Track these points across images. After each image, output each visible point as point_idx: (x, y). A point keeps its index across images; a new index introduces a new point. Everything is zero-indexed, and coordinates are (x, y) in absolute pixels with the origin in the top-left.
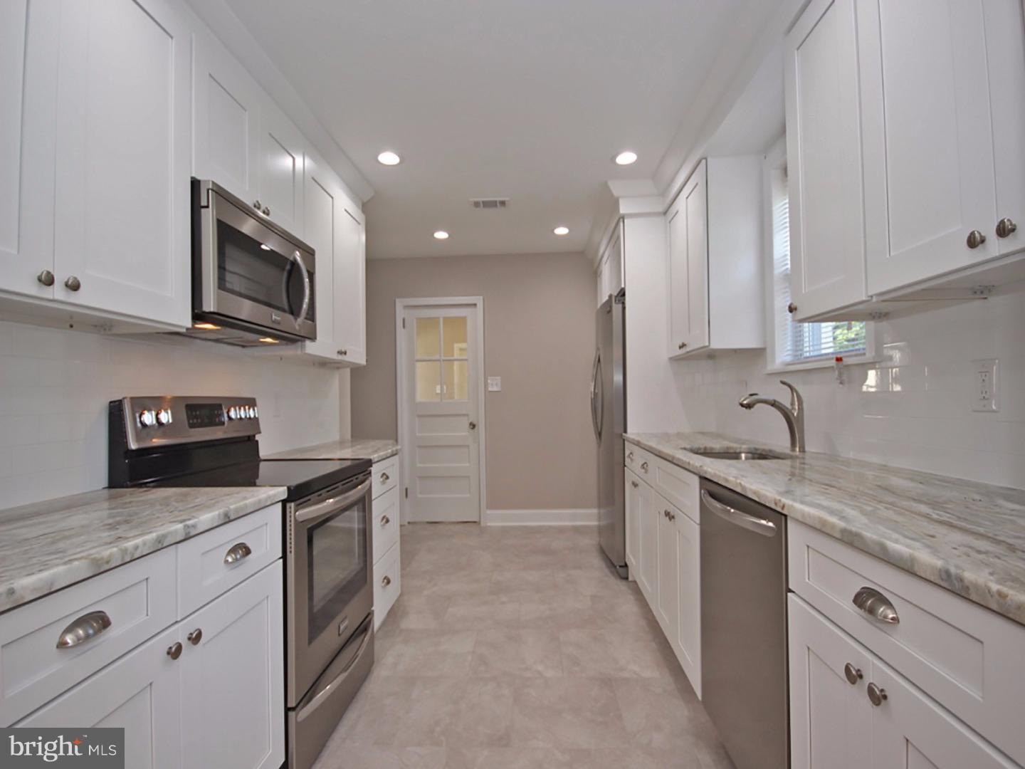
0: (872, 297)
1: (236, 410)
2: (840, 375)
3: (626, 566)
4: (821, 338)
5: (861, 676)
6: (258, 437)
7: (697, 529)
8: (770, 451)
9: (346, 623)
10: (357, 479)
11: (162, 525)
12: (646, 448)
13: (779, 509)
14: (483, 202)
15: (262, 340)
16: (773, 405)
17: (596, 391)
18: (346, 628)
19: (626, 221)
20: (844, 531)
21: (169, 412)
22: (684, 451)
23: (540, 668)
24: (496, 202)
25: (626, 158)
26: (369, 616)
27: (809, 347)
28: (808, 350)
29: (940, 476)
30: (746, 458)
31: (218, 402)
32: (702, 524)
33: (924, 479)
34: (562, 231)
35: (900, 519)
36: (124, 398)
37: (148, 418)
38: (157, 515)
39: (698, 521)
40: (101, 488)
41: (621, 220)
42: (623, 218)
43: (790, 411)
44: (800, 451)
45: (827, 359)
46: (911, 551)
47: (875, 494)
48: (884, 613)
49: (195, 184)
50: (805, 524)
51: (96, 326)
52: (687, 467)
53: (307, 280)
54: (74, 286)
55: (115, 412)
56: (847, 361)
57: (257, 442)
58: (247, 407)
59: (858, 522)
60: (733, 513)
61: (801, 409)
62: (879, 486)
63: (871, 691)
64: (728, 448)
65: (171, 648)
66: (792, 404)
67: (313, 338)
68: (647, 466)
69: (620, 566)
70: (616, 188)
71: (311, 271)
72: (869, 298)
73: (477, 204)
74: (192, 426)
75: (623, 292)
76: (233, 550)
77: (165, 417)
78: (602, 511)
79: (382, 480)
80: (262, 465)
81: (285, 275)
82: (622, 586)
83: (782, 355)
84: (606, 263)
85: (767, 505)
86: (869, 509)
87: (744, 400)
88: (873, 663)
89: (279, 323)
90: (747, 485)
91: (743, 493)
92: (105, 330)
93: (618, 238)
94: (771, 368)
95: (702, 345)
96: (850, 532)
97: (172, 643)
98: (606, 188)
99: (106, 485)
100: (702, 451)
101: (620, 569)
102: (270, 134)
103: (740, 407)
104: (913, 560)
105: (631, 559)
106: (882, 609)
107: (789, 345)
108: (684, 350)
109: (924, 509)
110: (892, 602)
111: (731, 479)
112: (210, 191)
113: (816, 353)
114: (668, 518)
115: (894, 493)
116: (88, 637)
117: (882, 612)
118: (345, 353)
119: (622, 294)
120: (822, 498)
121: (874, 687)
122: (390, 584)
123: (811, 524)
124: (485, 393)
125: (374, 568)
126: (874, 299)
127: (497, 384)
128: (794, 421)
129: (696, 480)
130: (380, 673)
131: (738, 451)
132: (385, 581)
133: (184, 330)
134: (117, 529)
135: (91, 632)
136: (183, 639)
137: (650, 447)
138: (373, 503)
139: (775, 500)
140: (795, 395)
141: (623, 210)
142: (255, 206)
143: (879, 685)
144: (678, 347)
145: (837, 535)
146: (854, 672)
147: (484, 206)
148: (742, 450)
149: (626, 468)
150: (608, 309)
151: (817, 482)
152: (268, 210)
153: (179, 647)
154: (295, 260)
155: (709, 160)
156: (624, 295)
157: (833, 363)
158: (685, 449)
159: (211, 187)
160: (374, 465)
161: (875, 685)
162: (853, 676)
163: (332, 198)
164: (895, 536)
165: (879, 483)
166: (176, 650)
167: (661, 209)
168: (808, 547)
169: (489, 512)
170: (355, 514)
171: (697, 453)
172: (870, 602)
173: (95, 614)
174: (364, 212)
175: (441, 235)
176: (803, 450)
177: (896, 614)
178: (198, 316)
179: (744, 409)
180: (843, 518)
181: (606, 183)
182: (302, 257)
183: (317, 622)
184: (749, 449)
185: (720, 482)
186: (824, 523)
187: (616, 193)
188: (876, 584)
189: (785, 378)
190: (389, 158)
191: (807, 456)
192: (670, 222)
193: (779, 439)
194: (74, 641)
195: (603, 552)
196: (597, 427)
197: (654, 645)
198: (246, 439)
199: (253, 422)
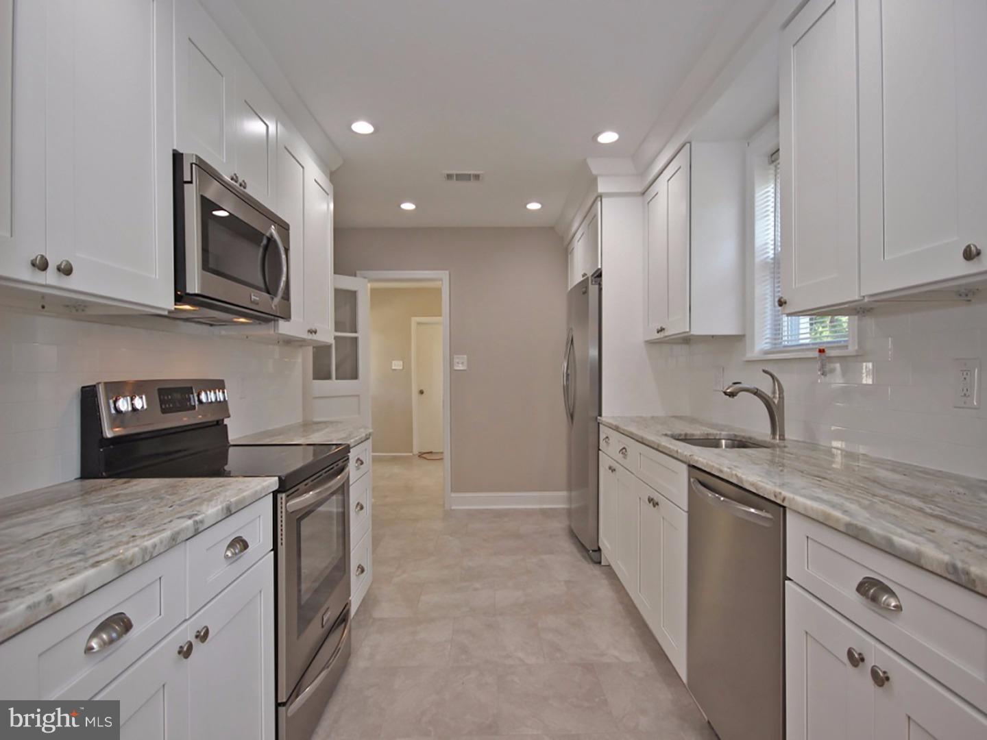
0: (864, 297)
1: (206, 394)
2: (823, 366)
3: (599, 550)
4: (799, 329)
5: (862, 660)
6: (226, 421)
7: (685, 515)
8: (750, 438)
9: (329, 613)
10: (337, 465)
11: (171, 521)
12: (626, 433)
13: (779, 501)
14: (457, 175)
15: (235, 320)
16: (755, 394)
17: (569, 371)
18: (328, 620)
19: (603, 200)
20: (848, 525)
21: (144, 397)
22: (667, 438)
23: (521, 654)
24: (470, 175)
25: (608, 137)
26: (347, 607)
27: (788, 336)
28: (786, 339)
29: (922, 468)
30: (726, 447)
31: (189, 385)
32: (688, 512)
33: (906, 470)
34: (534, 206)
35: (898, 513)
36: (98, 383)
37: (123, 405)
38: (157, 510)
39: (686, 509)
40: (73, 479)
41: (599, 199)
42: (600, 196)
43: (772, 400)
44: (780, 439)
45: (808, 350)
46: (917, 546)
47: (866, 487)
48: (887, 601)
49: (177, 158)
50: (806, 516)
51: (67, 306)
52: (675, 455)
53: (284, 257)
54: (66, 270)
55: (88, 397)
56: (830, 353)
57: (226, 425)
58: (217, 391)
59: (862, 518)
60: (723, 500)
61: (781, 398)
62: (866, 478)
63: (874, 673)
64: (707, 434)
65: (181, 647)
66: (774, 393)
67: (287, 317)
68: (626, 451)
69: (593, 551)
70: (595, 167)
71: (287, 247)
72: (862, 298)
73: (449, 177)
74: (164, 411)
75: (599, 272)
76: (231, 545)
77: (139, 403)
78: (574, 493)
79: (357, 465)
80: (231, 449)
81: (261, 250)
82: (595, 570)
83: (761, 343)
84: (579, 241)
85: (765, 496)
86: (867, 502)
87: (727, 389)
88: (875, 647)
89: (257, 303)
90: (743, 477)
91: (740, 484)
92: (77, 310)
93: (595, 216)
94: (749, 356)
95: (683, 331)
96: (856, 527)
97: (183, 642)
98: (584, 166)
99: (78, 475)
100: (683, 437)
101: (593, 553)
102: (245, 101)
103: (723, 394)
104: (919, 554)
105: (604, 543)
106: (884, 598)
107: (768, 333)
108: (661, 335)
109: (916, 502)
110: (894, 590)
111: (725, 469)
112: (194, 166)
113: (794, 343)
114: (651, 504)
115: (884, 486)
116: (112, 641)
117: (886, 600)
118: (315, 332)
119: (598, 275)
120: (820, 491)
121: (877, 669)
122: (365, 573)
123: (814, 517)
124: (451, 373)
125: (352, 554)
126: (866, 300)
127: (463, 363)
128: (775, 409)
129: (684, 468)
130: (359, 663)
131: (717, 437)
132: (360, 570)
133: (166, 313)
134: (124, 526)
135: (114, 635)
136: (191, 638)
137: (632, 433)
138: (351, 488)
139: (775, 492)
140: (776, 384)
141: (601, 189)
142: (232, 179)
143: (882, 667)
144: (656, 332)
145: (842, 529)
146: (856, 656)
147: (457, 180)
148: (722, 437)
149: (600, 452)
150: (584, 289)
151: (809, 474)
152: (245, 183)
153: (190, 646)
154: (272, 236)
155: (693, 143)
156: (600, 275)
157: (816, 354)
158: (666, 435)
159: (194, 162)
160: (351, 450)
161: (880, 669)
162: (856, 659)
163: (303, 167)
164: (899, 531)
165: (867, 475)
166: (188, 649)
167: (640, 190)
168: (808, 537)
169: (453, 495)
171: (678, 440)
172: (872, 591)
173: (116, 617)
174: (332, 180)
175: (408, 206)
176: (782, 438)
177: (899, 602)
178: (181, 296)
179: (728, 397)
180: (845, 512)
181: (585, 160)
182: (278, 232)
183: (304, 615)
184: (730, 435)
185: (713, 472)
186: (828, 516)
187: (594, 172)
188: (879, 574)
189: (768, 367)
190: (363, 127)
191: (786, 443)
192: (648, 203)
193: (760, 427)
194: (100, 646)
195: (573, 535)
196: (569, 410)
197: (632, 630)
198: (215, 423)
199: (222, 406)
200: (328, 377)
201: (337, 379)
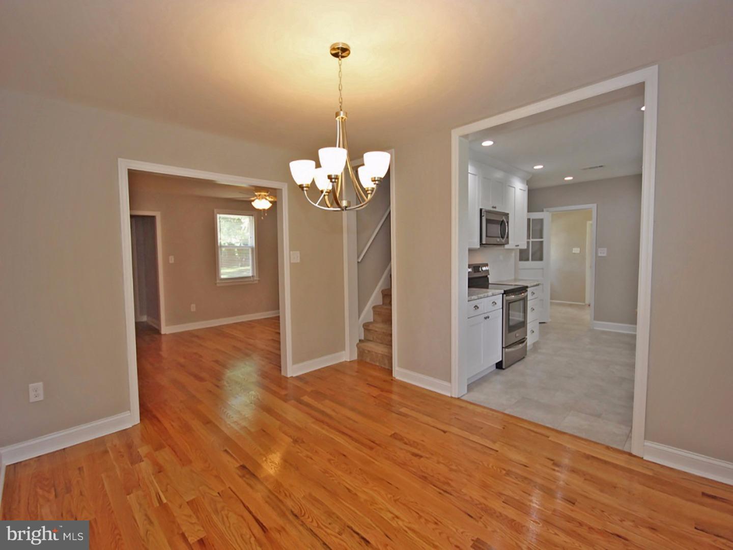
1: (483, 267)
6: (489, 276)
10: (522, 291)
14: (589, 168)
24: (597, 166)
26: (525, 338)
31: (480, 265)
49: (481, 210)
53: (506, 224)
58: (486, 267)
67: (508, 243)
71: (508, 221)
73: (585, 169)
74: (474, 272)
76: (493, 303)
79: (531, 294)
80: (490, 285)
81: (500, 225)
89: (499, 242)
112: (484, 211)
118: (519, 245)
122: (535, 334)
124: (596, 257)
125: (528, 324)
127: (603, 253)
132: (532, 331)
133: (477, 249)
138: (528, 300)
142: (493, 207)
154: (503, 220)
160: (529, 288)
163: (515, 188)
169: (594, 322)
170: (522, 302)
174: (527, 184)
175: (569, 178)
178: (481, 244)
182: (504, 217)
183: (510, 329)
190: (538, 167)
198: (486, 277)
199: (487, 271)
200: (527, 260)
201: (532, 260)
